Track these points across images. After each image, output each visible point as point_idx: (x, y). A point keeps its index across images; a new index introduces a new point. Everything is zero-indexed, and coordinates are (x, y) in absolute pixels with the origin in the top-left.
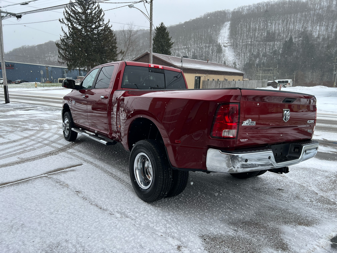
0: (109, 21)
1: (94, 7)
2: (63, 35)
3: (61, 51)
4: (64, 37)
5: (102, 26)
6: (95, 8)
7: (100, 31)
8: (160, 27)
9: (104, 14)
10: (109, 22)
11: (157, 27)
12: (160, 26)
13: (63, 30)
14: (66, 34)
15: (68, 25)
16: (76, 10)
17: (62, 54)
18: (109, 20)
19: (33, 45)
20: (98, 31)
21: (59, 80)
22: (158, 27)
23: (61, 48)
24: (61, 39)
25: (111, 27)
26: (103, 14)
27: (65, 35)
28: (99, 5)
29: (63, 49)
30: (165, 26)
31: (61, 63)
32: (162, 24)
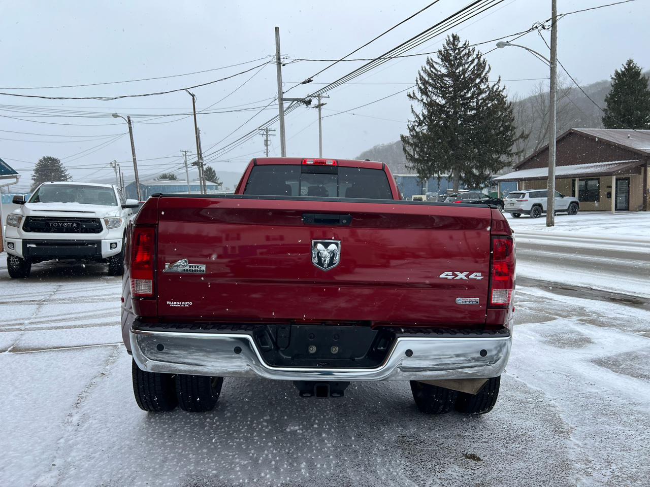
0: (499, 80)
1: (470, 59)
2: (413, 118)
3: (407, 148)
4: (414, 122)
5: (486, 92)
6: (473, 61)
7: (481, 101)
8: (623, 70)
9: (490, 68)
10: (500, 82)
11: (617, 72)
12: (625, 68)
13: (413, 110)
14: (418, 116)
15: (422, 100)
16: (437, 71)
17: (408, 153)
18: (500, 78)
19: (390, 143)
20: (477, 103)
21: (413, 198)
22: (619, 71)
23: (409, 143)
24: (408, 127)
25: (502, 91)
26: (488, 67)
27: (417, 119)
28: (480, 54)
29: (411, 145)
30: (638, 65)
31: (409, 169)
32: (630, 62)
